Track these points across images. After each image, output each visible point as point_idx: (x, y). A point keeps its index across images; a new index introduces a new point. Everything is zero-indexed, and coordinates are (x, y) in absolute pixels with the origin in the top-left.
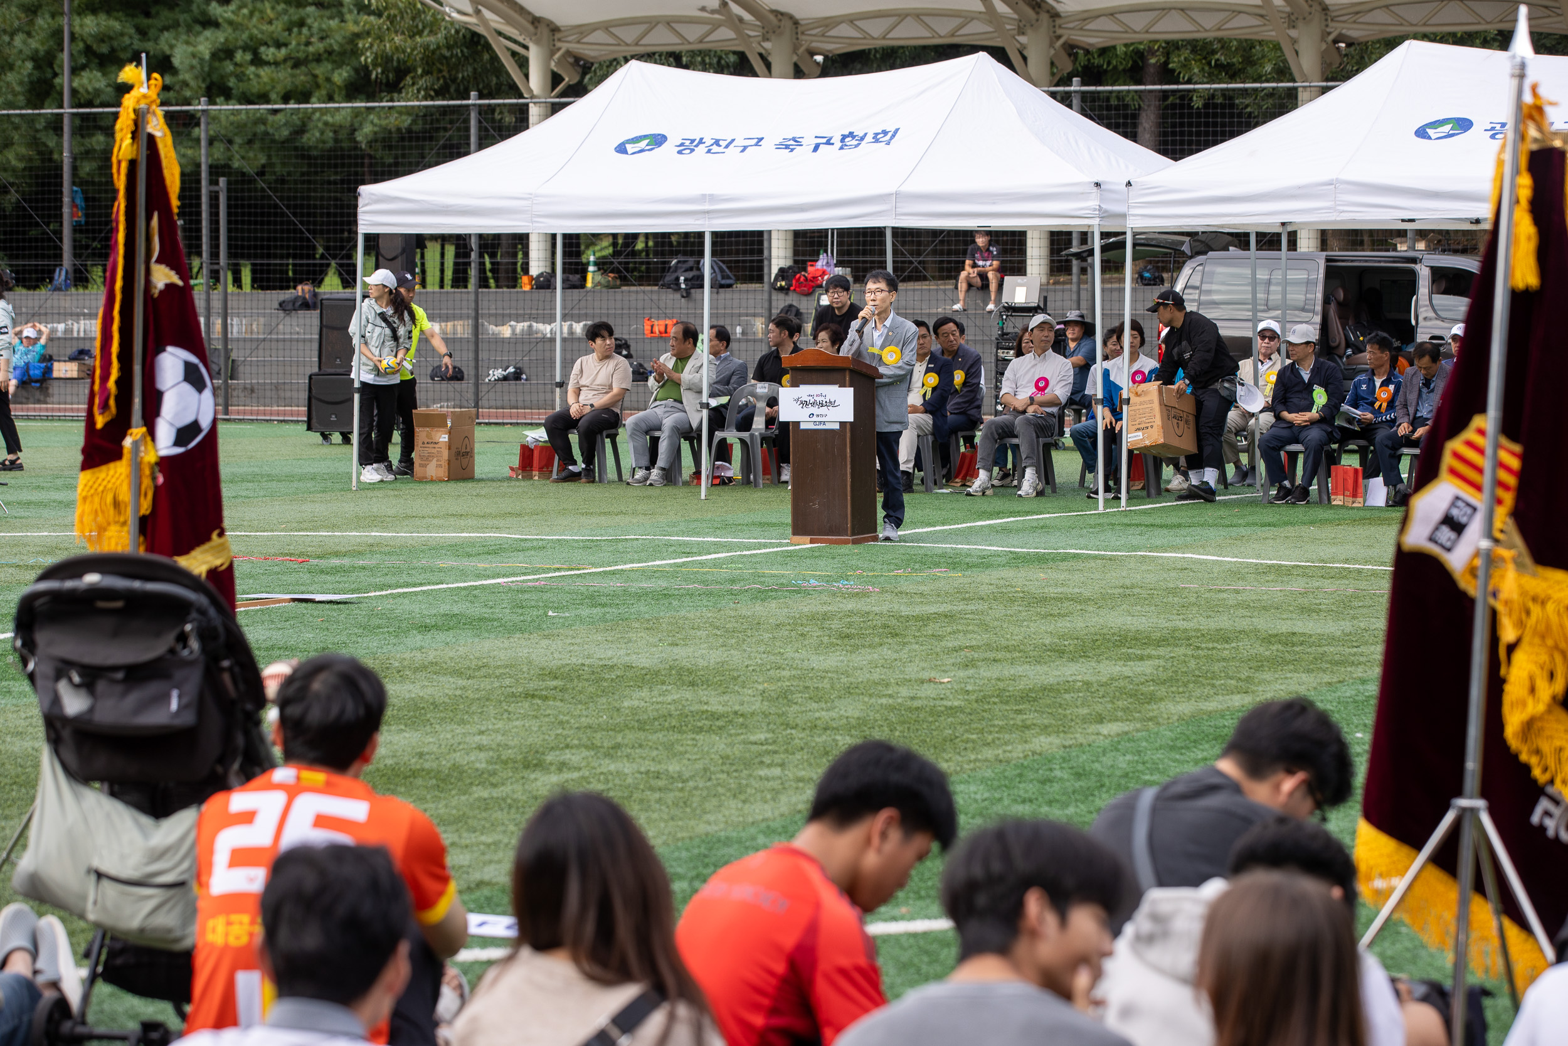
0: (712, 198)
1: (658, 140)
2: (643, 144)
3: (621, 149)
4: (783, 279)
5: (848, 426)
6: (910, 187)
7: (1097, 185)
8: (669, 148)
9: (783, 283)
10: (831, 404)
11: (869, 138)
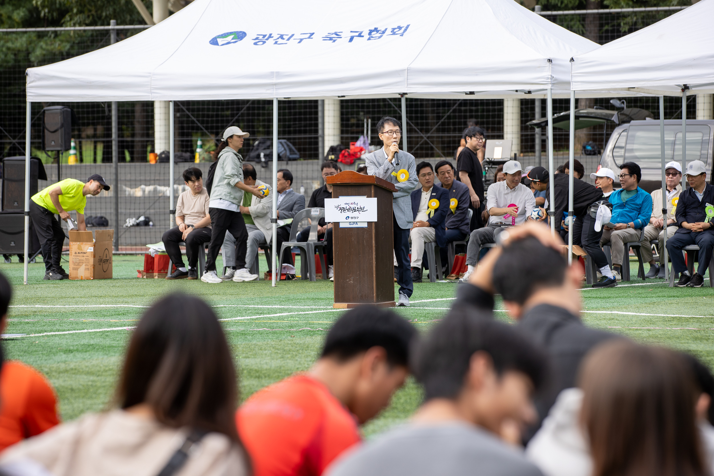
0: (278, 74)
1: (240, 36)
2: (229, 38)
3: (214, 42)
4: (333, 154)
5: (373, 225)
6: (417, 65)
7: (550, 61)
8: (248, 41)
9: (333, 157)
10: (362, 209)
11: (389, 32)
